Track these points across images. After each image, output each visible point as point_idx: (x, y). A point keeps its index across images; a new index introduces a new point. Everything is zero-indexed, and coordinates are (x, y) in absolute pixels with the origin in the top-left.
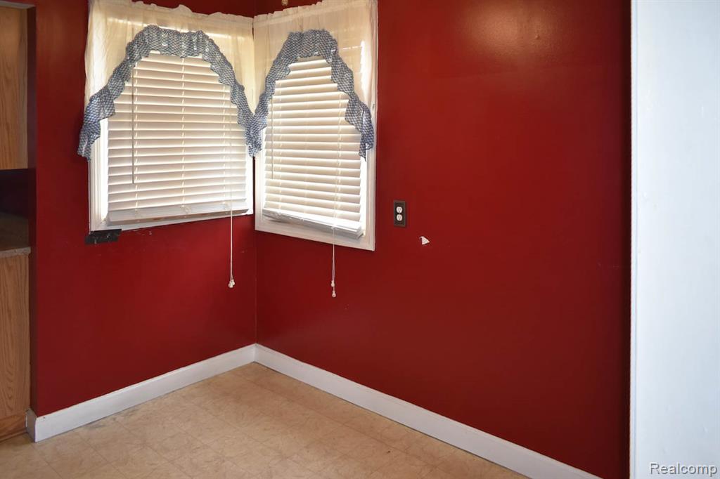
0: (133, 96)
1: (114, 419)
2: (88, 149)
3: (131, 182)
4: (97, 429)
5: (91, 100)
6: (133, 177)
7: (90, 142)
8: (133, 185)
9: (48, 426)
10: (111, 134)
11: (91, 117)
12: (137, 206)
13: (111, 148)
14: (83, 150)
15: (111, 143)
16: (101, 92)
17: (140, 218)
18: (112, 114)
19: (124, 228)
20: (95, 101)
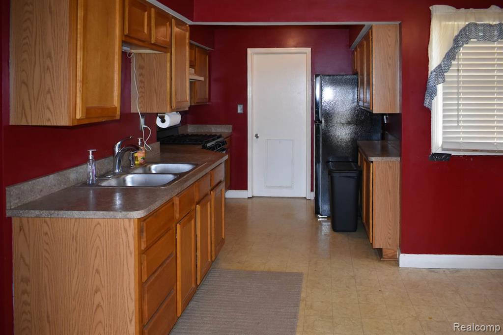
0: (458, 70)
1: (444, 271)
2: (430, 103)
3: (457, 125)
5: (431, 74)
6: (458, 122)
7: (432, 99)
8: (458, 127)
10: (444, 94)
11: (431, 82)
12: (461, 140)
13: (444, 103)
14: (426, 104)
15: (444, 99)
16: (437, 68)
17: (463, 148)
18: (444, 81)
19: (453, 153)
20: (434, 74)
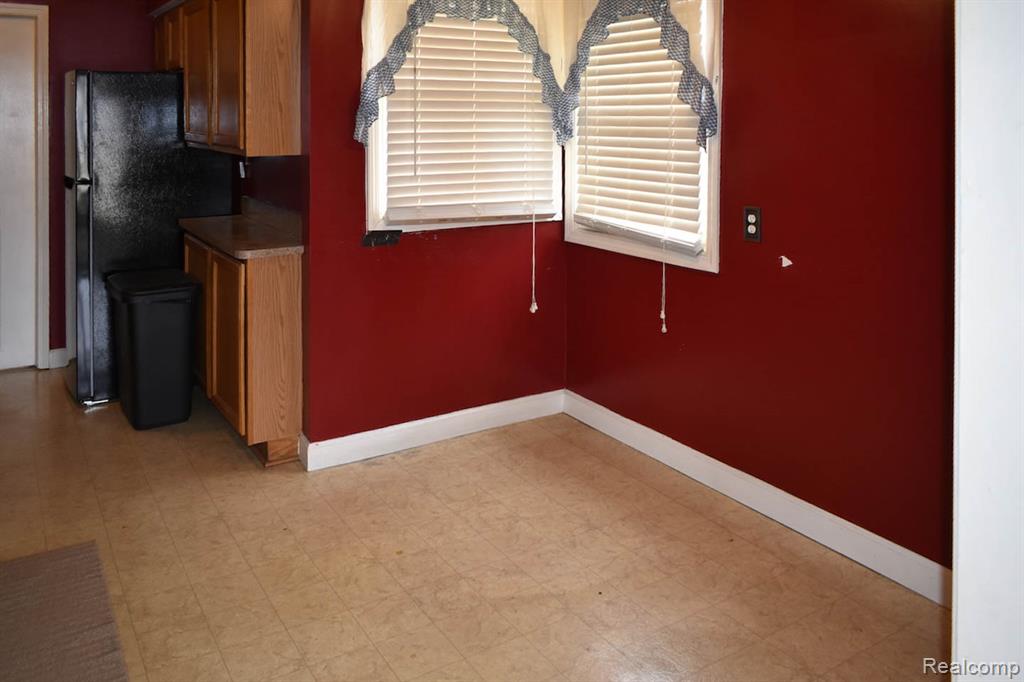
0: (415, 69)
1: (393, 458)
2: (365, 134)
3: (413, 174)
4: (374, 467)
5: (368, 75)
6: (415, 167)
7: (368, 125)
8: (415, 177)
9: (323, 454)
10: (391, 115)
11: (369, 95)
12: (419, 203)
13: (390, 132)
14: (359, 136)
15: (390, 126)
16: (379, 66)
17: (424, 218)
18: (392, 92)
19: (405, 229)
20: (373, 77)
